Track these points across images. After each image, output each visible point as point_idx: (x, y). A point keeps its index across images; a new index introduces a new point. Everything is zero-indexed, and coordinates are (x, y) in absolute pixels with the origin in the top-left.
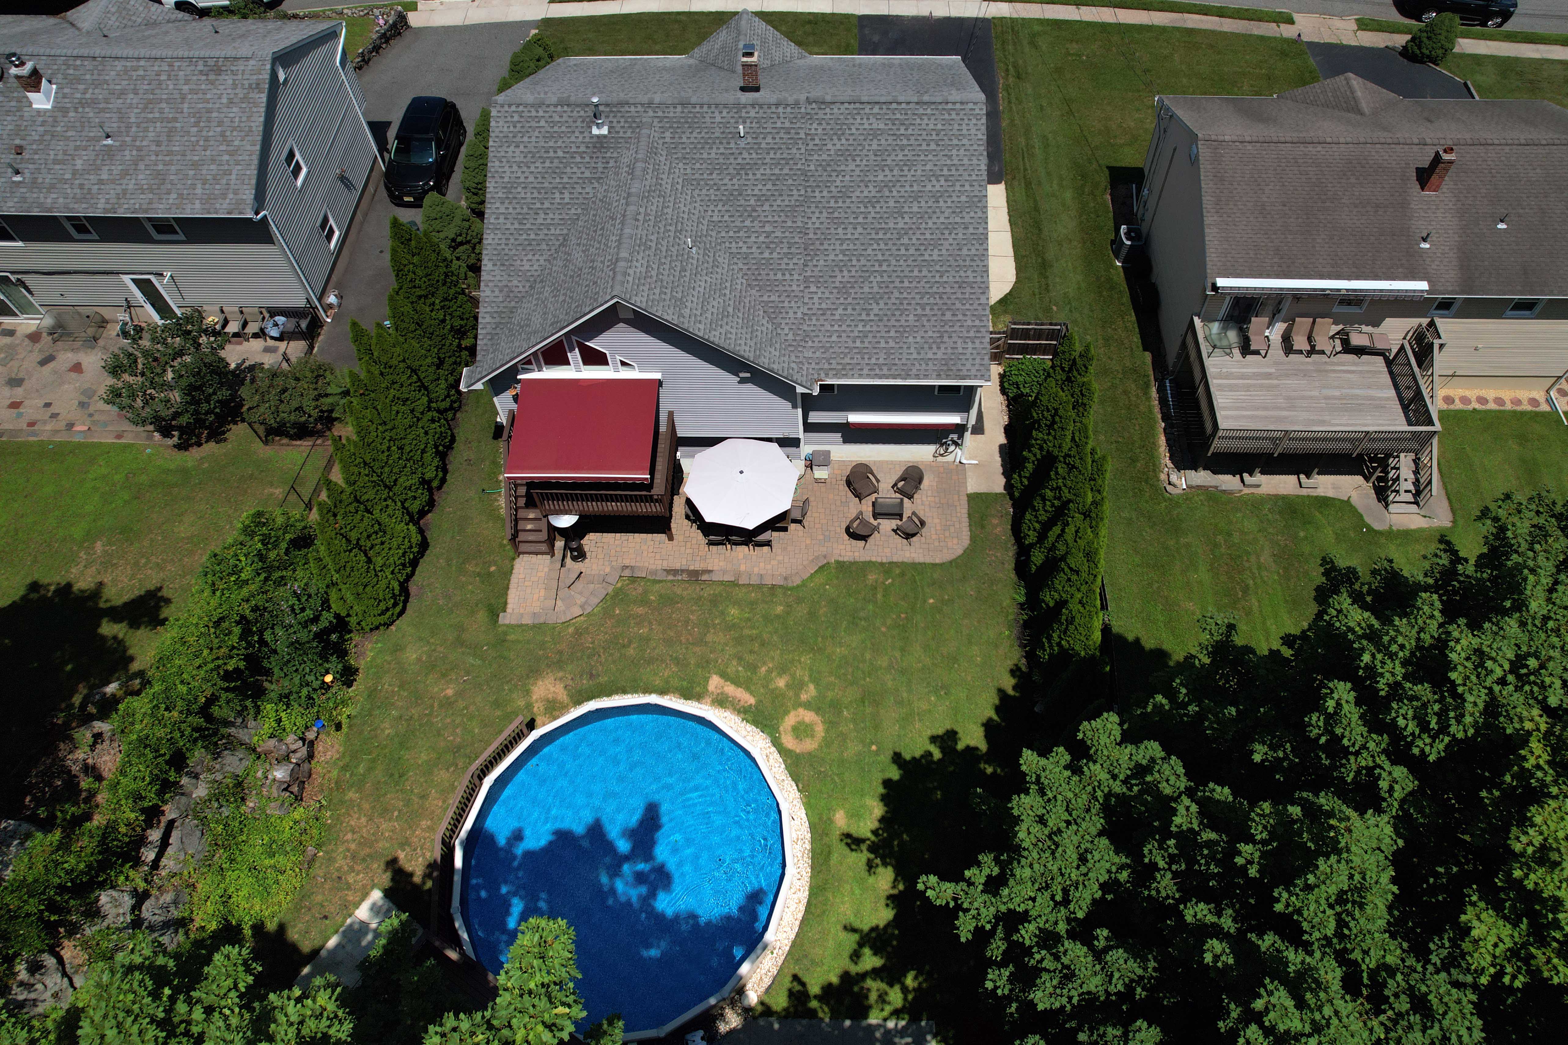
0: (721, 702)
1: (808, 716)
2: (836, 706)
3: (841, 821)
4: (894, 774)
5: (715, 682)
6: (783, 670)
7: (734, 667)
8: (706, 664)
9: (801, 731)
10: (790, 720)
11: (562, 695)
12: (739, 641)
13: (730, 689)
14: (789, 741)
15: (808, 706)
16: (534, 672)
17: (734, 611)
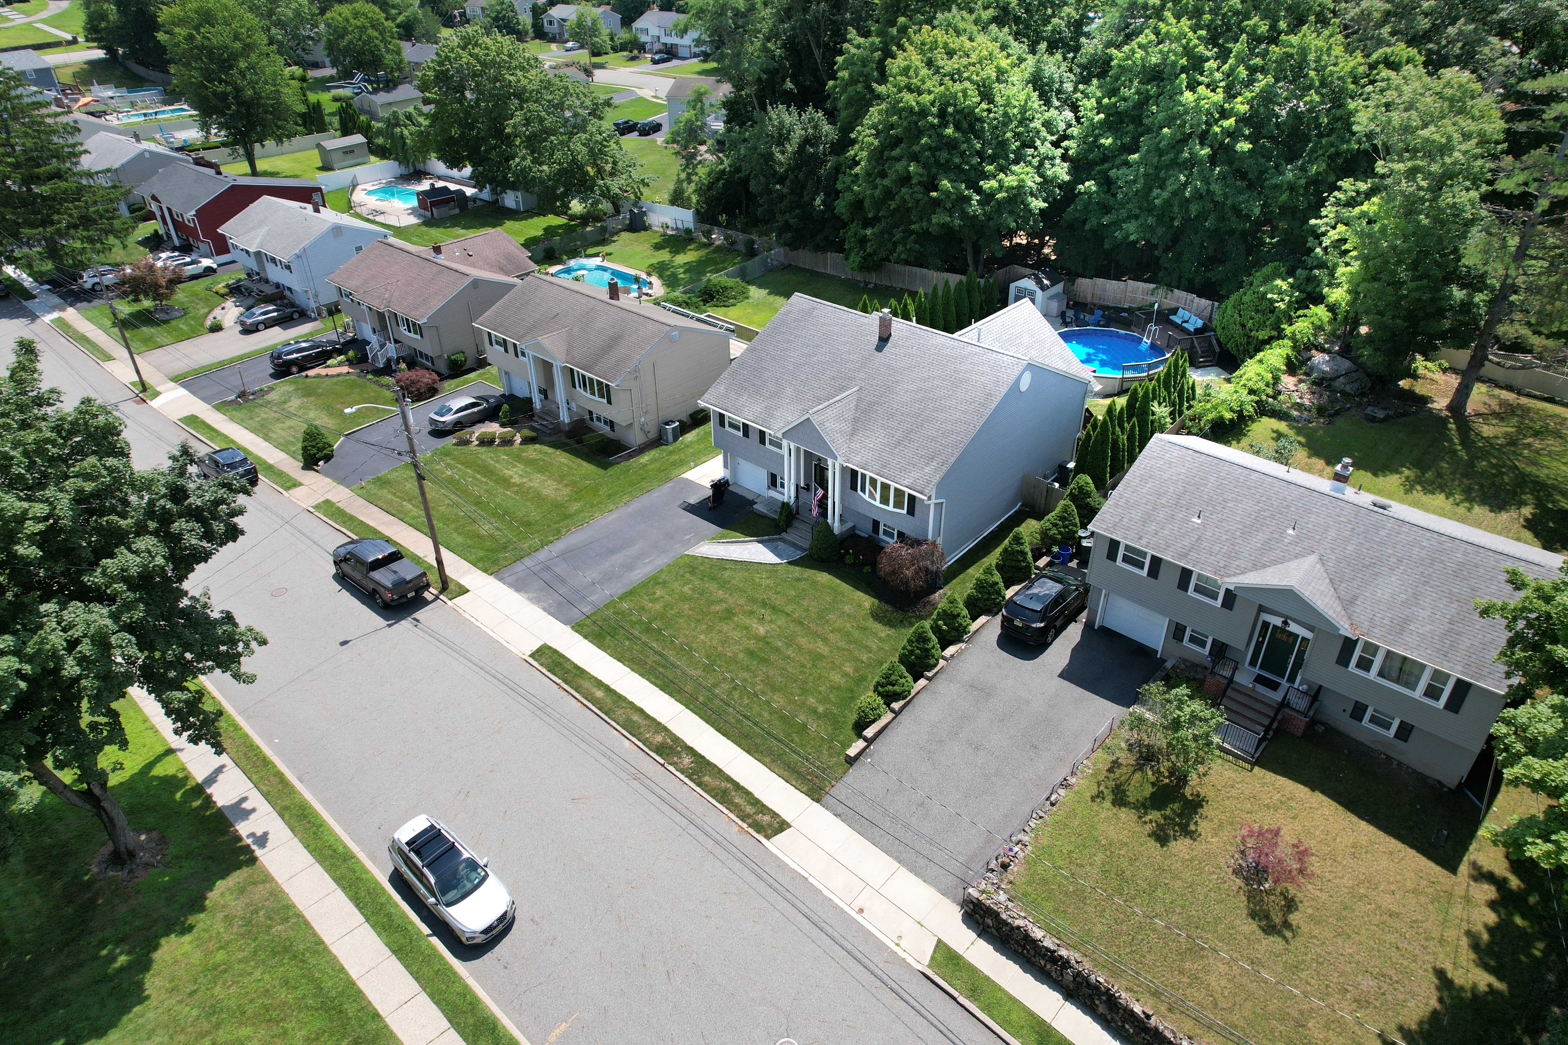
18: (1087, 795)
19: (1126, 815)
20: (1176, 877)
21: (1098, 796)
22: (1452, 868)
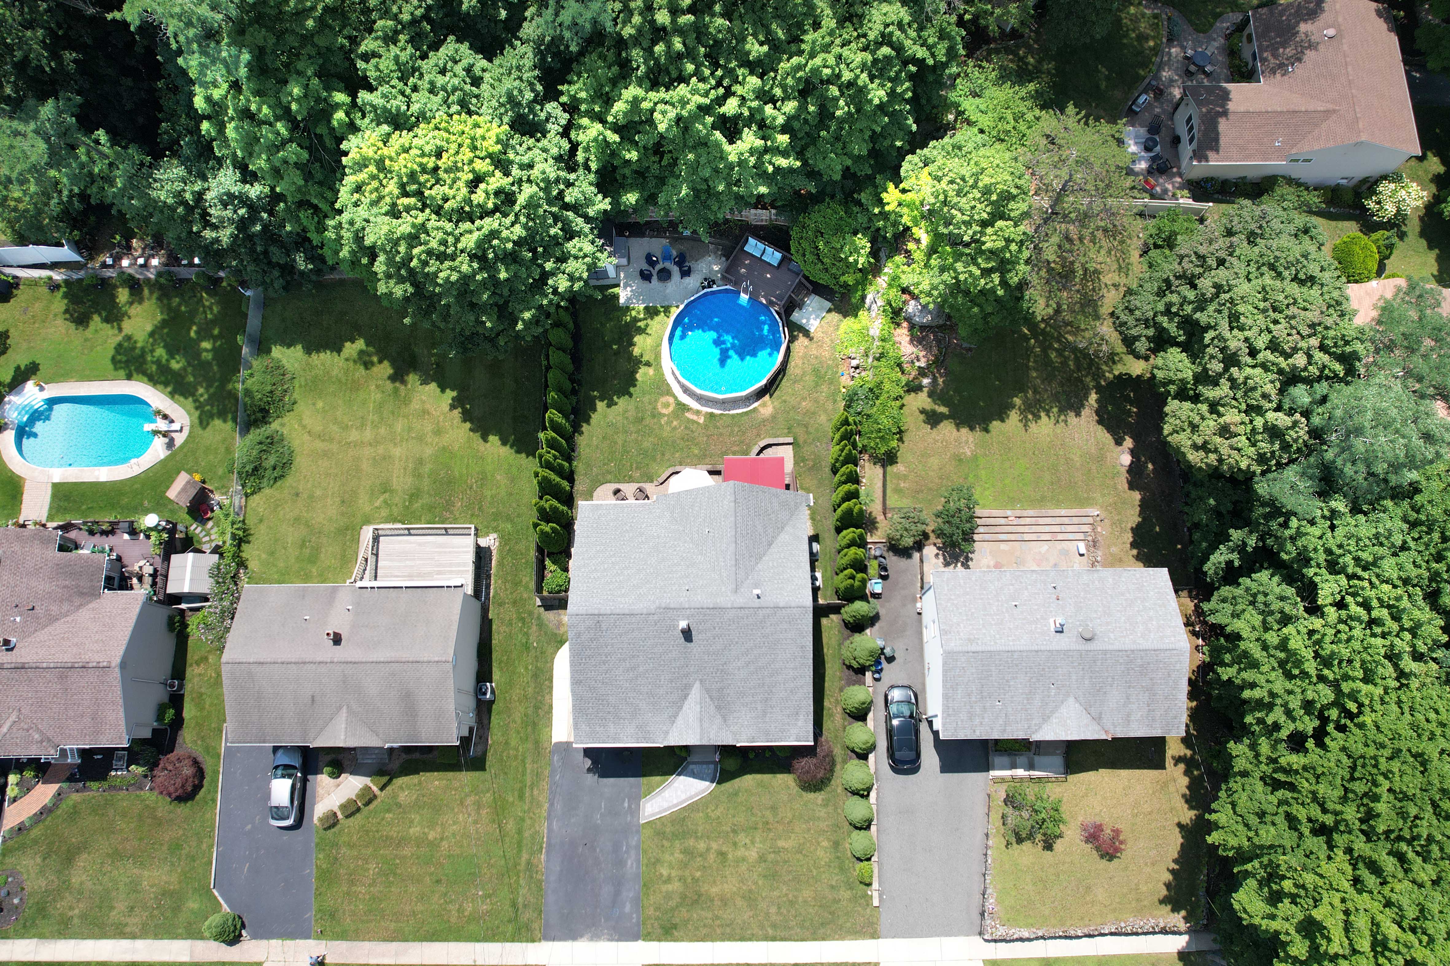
0: (698, 412)
1: (665, 411)
2: (653, 416)
3: (651, 371)
4: (632, 390)
5: (701, 420)
6: (675, 429)
7: (694, 427)
8: (706, 427)
9: (667, 405)
10: (671, 409)
11: (761, 410)
12: (694, 438)
13: (695, 418)
14: (671, 400)
15: (664, 415)
16: (774, 417)
17: (696, 452)
18: (1003, 846)
19: (1027, 845)
20: (1064, 863)
21: (1008, 844)
22: (1162, 767)
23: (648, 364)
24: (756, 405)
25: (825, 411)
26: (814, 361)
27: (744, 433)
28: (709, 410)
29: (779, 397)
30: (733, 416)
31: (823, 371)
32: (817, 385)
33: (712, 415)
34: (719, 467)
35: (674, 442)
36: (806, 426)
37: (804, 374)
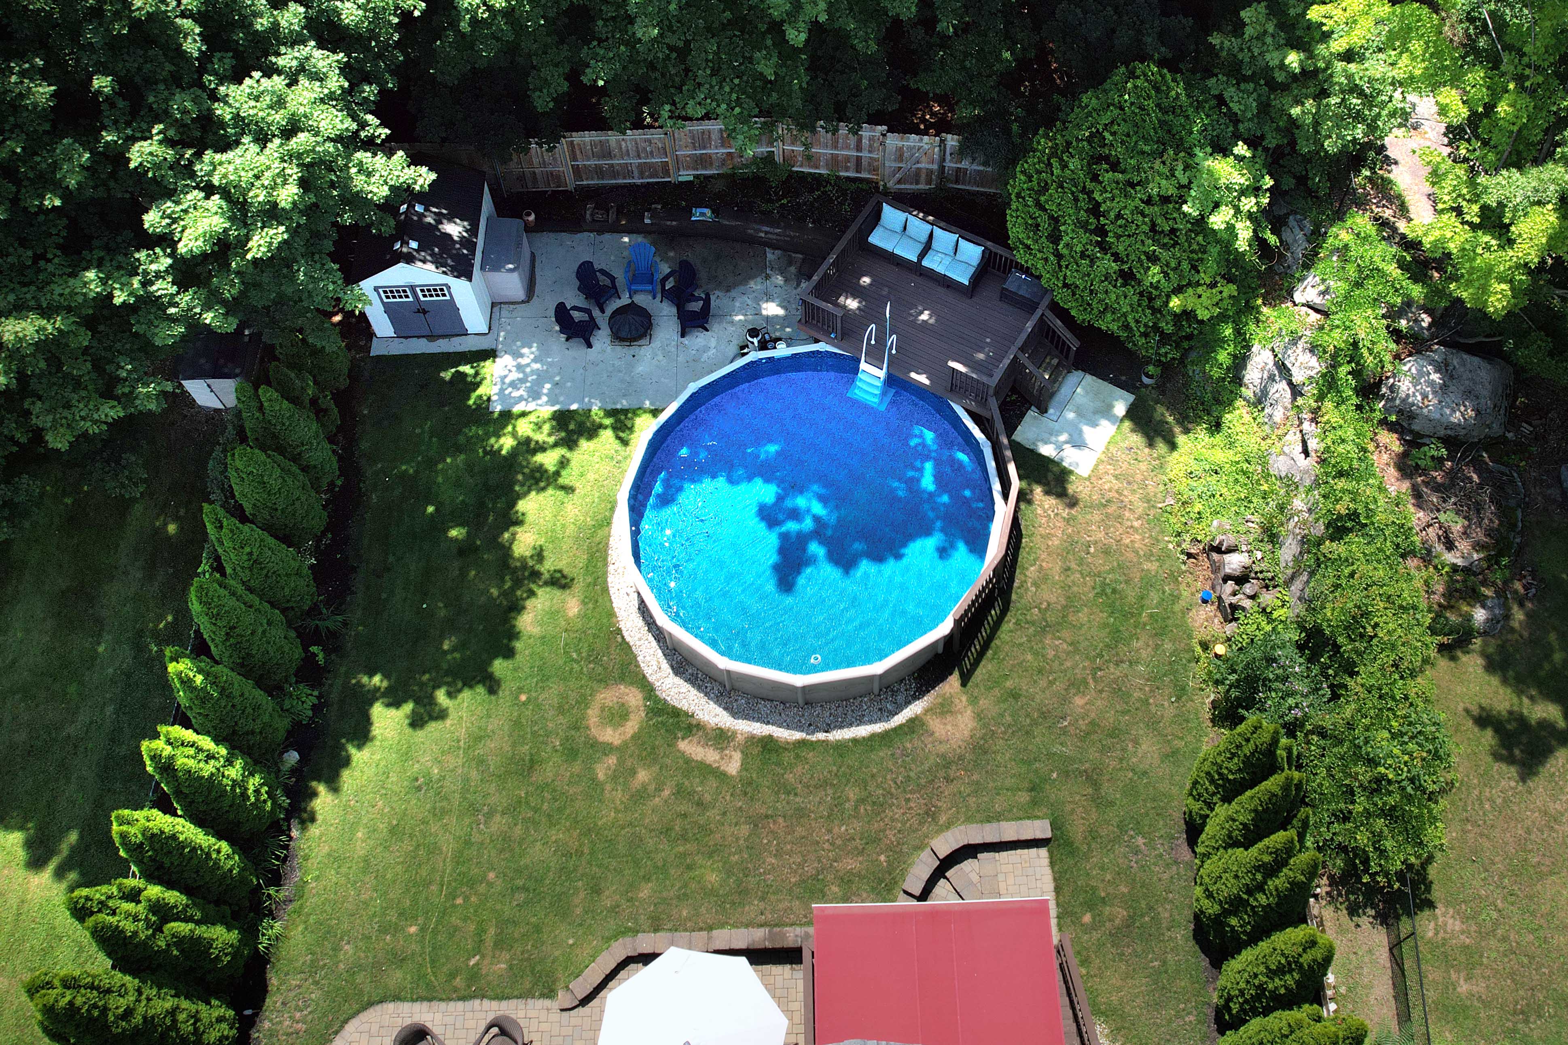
0: (722, 739)
1: (610, 735)
2: (571, 753)
3: (569, 603)
4: (499, 666)
5: (733, 765)
6: (640, 796)
7: (706, 790)
8: (747, 789)
9: (618, 715)
10: (632, 726)
11: (936, 725)
13: (711, 756)
14: (634, 698)
15: (607, 749)
17: (713, 878)
23: (560, 581)
24: (916, 708)
25: (1153, 723)
26: (1099, 563)
27: (880, 807)
28: (759, 729)
29: (994, 682)
30: (840, 747)
31: (1131, 595)
32: (1116, 638)
33: (768, 744)
34: (792, 936)
35: (636, 842)
36: (1092, 778)
37: (1071, 603)
